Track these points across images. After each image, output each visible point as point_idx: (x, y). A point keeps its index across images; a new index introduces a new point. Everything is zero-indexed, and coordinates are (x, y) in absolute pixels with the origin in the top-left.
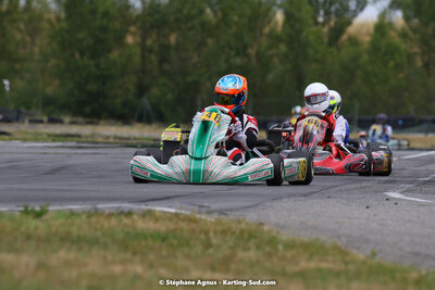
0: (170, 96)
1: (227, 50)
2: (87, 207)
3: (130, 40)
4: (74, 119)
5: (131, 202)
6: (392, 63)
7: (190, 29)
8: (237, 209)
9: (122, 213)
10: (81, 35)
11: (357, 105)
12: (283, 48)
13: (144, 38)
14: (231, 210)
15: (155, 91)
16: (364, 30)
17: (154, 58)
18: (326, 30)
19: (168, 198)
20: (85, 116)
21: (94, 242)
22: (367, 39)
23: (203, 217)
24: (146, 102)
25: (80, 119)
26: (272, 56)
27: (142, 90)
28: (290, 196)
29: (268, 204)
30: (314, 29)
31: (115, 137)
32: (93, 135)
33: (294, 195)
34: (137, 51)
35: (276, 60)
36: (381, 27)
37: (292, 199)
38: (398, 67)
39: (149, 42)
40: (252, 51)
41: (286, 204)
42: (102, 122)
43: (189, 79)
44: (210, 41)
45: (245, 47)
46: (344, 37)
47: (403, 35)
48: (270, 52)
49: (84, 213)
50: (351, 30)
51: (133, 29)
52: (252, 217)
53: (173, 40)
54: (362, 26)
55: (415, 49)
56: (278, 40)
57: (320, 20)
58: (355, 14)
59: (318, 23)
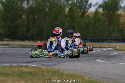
0: (36, 33)
1: (52, 19)
2: (9, 65)
3: (24, 17)
4: (8, 40)
5: (22, 63)
7: (42, 14)
8: (53, 65)
9: (19, 66)
10: (9, 16)
11: (89, 36)
12: (68, 19)
13: (28, 16)
14: (51, 65)
15: (31, 32)
16: (92, 14)
17: (31, 23)
18: (80, 14)
19: (33, 62)
20: (11, 39)
21: (10, 75)
22: (92, 16)
23: (43, 67)
24: (29, 34)
25: (10, 40)
27: (28, 31)
28: (68, 61)
29: (62, 63)
30: (77, 14)
31: (20, 45)
32: (13, 44)
33: (69, 61)
34: (26, 20)
35: (66, 22)
36: (96, 13)
37: (69, 62)
40: (59, 20)
41: (67, 63)
42: (16, 41)
43: (41, 28)
44: (47, 17)
46: (85, 16)
47: (103, 15)
48: (64, 20)
49: (8, 66)
50: (87, 14)
51: (24, 14)
52: (57, 67)
53: (36, 17)
54: (91, 12)
55: (106, 19)
56: (66, 16)
57: (78, 11)
58: (88, 9)
59: (77, 12)
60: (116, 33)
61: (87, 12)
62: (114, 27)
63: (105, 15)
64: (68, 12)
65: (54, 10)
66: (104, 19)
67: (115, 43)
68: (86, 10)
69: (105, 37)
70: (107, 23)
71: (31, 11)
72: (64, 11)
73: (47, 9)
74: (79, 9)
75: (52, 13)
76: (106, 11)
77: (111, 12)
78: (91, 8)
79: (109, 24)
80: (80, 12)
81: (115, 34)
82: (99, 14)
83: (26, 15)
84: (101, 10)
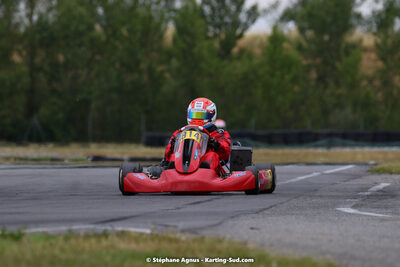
0: (61, 116)
1: (117, 65)
3: (16, 58)
6: (288, 77)
7: (80, 45)
11: (253, 121)
12: (175, 63)
13: (32, 55)
15: (44, 111)
16: (257, 43)
17: (42, 78)
18: (216, 44)
22: (258, 51)
24: (35, 121)
26: (162, 72)
27: (32, 109)
30: (206, 44)
34: (25, 69)
35: (167, 75)
36: (276, 39)
38: (294, 80)
39: (38, 60)
40: (143, 66)
43: (79, 98)
44: (98, 57)
45: (138, 63)
46: (235, 50)
48: (160, 68)
50: (241, 43)
53: (61, 58)
54: (255, 38)
55: (310, 61)
56: (169, 55)
57: (211, 34)
58: (246, 27)
59: (208, 38)
60: (348, 110)
61: (241, 36)
62: (339, 91)
63: (305, 44)
64: (175, 40)
65: (124, 31)
66: (304, 62)
67: (344, 145)
68: (238, 32)
69: (308, 125)
70: (314, 75)
71: (43, 37)
72: (161, 36)
73: (98, 27)
74: (211, 28)
75: (117, 43)
76: (310, 33)
77: (326, 38)
78: (254, 21)
79: (321, 79)
80: (216, 36)
81: (345, 116)
82: (286, 45)
83: (24, 53)
84: (291, 28)
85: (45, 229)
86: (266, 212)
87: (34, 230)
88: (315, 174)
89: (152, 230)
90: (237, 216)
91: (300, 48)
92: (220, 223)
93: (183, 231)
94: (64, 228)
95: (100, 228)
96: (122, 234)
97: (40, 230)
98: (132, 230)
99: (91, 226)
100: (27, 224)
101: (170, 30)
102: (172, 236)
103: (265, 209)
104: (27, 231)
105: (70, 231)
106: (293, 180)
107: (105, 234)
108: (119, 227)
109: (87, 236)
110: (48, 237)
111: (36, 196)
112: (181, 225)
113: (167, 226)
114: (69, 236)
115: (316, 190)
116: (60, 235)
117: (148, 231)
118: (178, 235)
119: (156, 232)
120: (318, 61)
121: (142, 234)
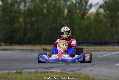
0: (33, 37)
1: (51, 22)
3: (21, 19)
12: (68, 21)
13: (25, 18)
15: (29, 35)
16: (92, 15)
17: (29, 25)
18: (80, 15)
22: (92, 18)
24: (26, 38)
26: (64, 24)
27: (25, 35)
30: (77, 15)
31: (20, 49)
34: (23, 23)
36: (98, 14)
39: (27, 20)
40: (58, 22)
43: (39, 31)
44: (45, 19)
46: (85, 17)
48: (63, 22)
50: (87, 15)
51: (21, 16)
53: (34, 19)
54: (91, 13)
55: (108, 20)
56: (66, 18)
58: (89, 10)
59: (77, 13)
61: (87, 13)
63: (106, 15)
64: (67, 14)
65: (53, 11)
66: (106, 21)
67: (118, 45)
68: (86, 11)
70: (109, 24)
71: (29, 13)
72: (63, 13)
73: (45, 10)
75: (51, 15)
76: (108, 12)
77: (113, 13)
78: (91, 8)
79: (111, 26)
80: (80, 13)
83: (23, 18)
84: (102, 10)
85: (29, 71)
86: (95, 65)
87: (26, 71)
88: (109, 54)
89: (61, 71)
90: (86, 67)
91: (104, 16)
92: (81, 69)
93: (70, 71)
94: (34, 70)
95: (45, 70)
96: (52, 72)
97: (27, 71)
98: (55, 71)
99: (43, 70)
100: (24, 69)
101: (66, 11)
102: (66, 73)
103: (94, 65)
104: (24, 71)
105: (36, 71)
106: (103, 56)
107: (47, 72)
108: (51, 70)
109: (41, 73)
110: (29, 73)
111: (26, 61)
112: (69, 69)
113: (65, 70)
114: (36, 73)
115: (109, 59)
116: (33, 72)
117: (59, 71)
118: (68, 73)
119: (62, 71)
120: (110, 20)
121: (58, 72)
